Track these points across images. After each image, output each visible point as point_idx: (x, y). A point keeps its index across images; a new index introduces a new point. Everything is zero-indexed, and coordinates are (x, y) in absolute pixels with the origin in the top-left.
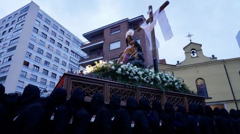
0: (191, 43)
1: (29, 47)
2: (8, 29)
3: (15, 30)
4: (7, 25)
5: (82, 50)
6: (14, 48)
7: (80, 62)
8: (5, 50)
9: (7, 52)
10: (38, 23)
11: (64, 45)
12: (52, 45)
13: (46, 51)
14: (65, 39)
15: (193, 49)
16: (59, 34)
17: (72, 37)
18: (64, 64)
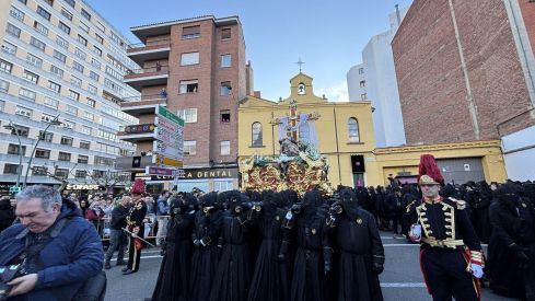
0: (301, 74)
1: (7, 31)
5: (130, 57)
7: (125, 77)
11: (92, 42)
12: (66, 37)
13: (51, 47)
14: (93, 31)
15: (301, 82)
16: (78, 17)
17: (108, 30)
18: (94, 76)
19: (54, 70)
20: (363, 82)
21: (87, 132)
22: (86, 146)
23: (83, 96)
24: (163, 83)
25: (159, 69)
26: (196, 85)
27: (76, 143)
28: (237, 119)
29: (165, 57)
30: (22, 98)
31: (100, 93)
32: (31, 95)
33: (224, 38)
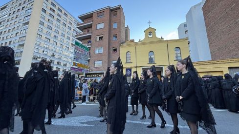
0: (150, 28)
2: (21, 7)
3: (27, 9)
4: (20, 4)
5: (78, 28)
6: (27, 23)
7: (76, 36)
8: (21, 24)
9: (23, 26)
10: (46, 5)
11: (68, 25)
12: (59, 24)
13: (54, 28)
14: (68, 20)
15: (150, 32)
16: (63, 16)
17: (73, 19)
18: (68, 38)
19: (55, 36)
20: (187, 31)
21: (65, 59)
22: (65, 65)
23: (64, 46)
24: (90, 37)
25: (88, 32)
26: (103, 37)
27: (62, 64)
28: (119, 51)
29: (90, 26)
30: (45, 48)
31: (70, 44)
32: (47, 46)
33: (114, 15)
